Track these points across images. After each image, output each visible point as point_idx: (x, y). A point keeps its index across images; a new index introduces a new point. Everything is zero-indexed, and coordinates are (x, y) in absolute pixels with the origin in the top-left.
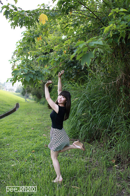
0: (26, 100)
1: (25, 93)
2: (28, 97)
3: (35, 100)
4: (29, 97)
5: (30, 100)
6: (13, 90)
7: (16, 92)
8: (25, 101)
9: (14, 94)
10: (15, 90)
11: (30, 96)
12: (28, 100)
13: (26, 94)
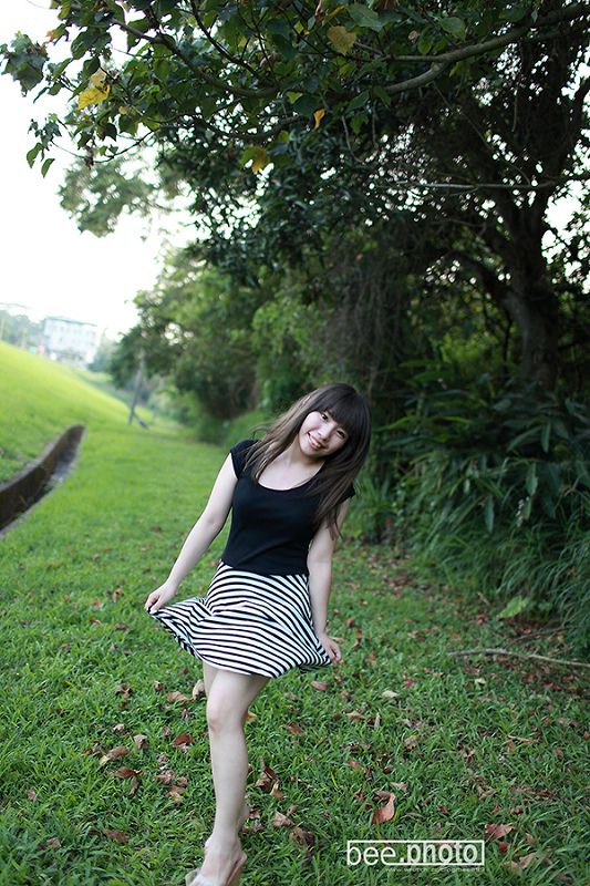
0: (133, 414)
1: (133, 367)
2: (144, 398)
3: (183, 418)
4: (153, 398)
5: (155, 416)
6: (81, 358)
7: (92, 368)
8: (125, 419)
9: (83, 378)
10: (90, 359)
11: (160, 393)
12: (143, 413)
13: (139, 376)
